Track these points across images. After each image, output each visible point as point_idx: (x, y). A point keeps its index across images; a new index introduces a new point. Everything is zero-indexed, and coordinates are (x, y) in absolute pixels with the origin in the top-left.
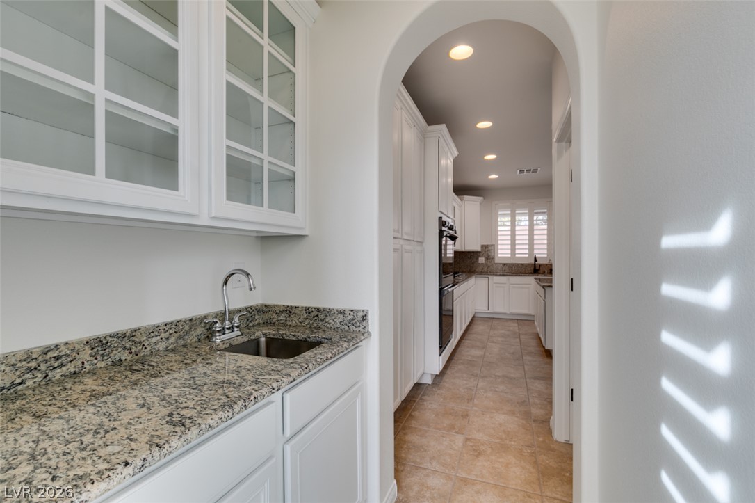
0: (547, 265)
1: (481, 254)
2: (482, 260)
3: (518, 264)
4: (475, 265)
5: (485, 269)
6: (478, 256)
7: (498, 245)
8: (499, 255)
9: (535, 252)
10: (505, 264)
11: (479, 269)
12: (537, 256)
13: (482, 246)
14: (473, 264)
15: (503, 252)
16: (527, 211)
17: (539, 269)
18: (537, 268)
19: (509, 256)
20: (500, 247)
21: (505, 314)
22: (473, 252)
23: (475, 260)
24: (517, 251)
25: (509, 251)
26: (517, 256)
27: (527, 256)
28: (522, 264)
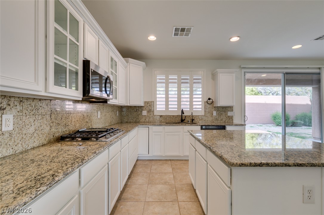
0: (189, 116)
1: (144, 108)
2: (145, 113)
3: (170, 116)
4: (140, 116)
5: (147, 120)
6: (142, 110)
7: (156, 101)
8: (158, 109)
9: (182, 107)
10: (161, 116)
11: (143, 120)
12: (184, 110)
13: (145, 102)
14: (138, 116)
15: (160, 107)
16: (177, 78)
17: (185, 120)
18: (183, 119)
19: (164, 109)
20: (158, 103)
21: (162, 156)
22: (138, 107)
23: (140, 113)
24: (170, 106)
25: (164, 106)
26: (170, 109)
27: (176, 109)
28: (173, 116)
